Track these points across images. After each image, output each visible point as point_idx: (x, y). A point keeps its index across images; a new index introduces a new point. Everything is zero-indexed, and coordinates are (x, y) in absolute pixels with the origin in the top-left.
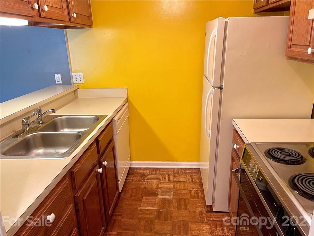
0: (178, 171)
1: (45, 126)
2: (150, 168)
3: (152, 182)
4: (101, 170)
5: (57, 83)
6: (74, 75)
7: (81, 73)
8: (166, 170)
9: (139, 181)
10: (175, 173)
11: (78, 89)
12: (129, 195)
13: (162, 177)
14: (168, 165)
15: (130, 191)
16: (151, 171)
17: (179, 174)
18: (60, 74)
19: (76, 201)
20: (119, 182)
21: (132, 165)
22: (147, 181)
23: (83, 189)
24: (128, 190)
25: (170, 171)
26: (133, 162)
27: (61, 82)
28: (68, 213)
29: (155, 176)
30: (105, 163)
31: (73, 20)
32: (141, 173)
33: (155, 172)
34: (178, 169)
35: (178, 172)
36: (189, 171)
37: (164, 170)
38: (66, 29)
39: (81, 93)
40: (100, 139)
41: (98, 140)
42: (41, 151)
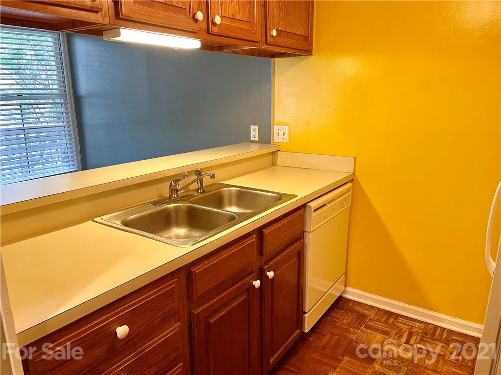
0: (435, 331)
1: (202, 198)
2: (379, 309)
3: (373, 336)
4: (257, 283)
5: (252, 139)
6: (276, 128)
7: (287, 127)
8: (409, 322)
9: (349, 325)
10: (426, 333)
11: (279, 151)
12: (323, 343)
13: (396, 331)
14: (416, 312)
15: (327, 338)
16: (378, 314)
17: (434, 338)
18: (258, 126)
19: (191, 320)
20: (307, 315)
21: (345, 294)
22: (364, 329)
23: (209, 304)
24: (324, 334)
25: (417, 326)
26: (349, 289)
27: (257, 139)
28: (167, 334)
29: (383, 326)
30: (271, 274)
31: (270, 40)
32: (358, 312)
33: (385, 318)
34: (436, 327)
35: (433, 334)
36: (457, 338)
37: (404, 321)
38: (273, 58)
39: (281, 158)
40: (266, 231)
41: (263, 231)
42: (182, 231)
